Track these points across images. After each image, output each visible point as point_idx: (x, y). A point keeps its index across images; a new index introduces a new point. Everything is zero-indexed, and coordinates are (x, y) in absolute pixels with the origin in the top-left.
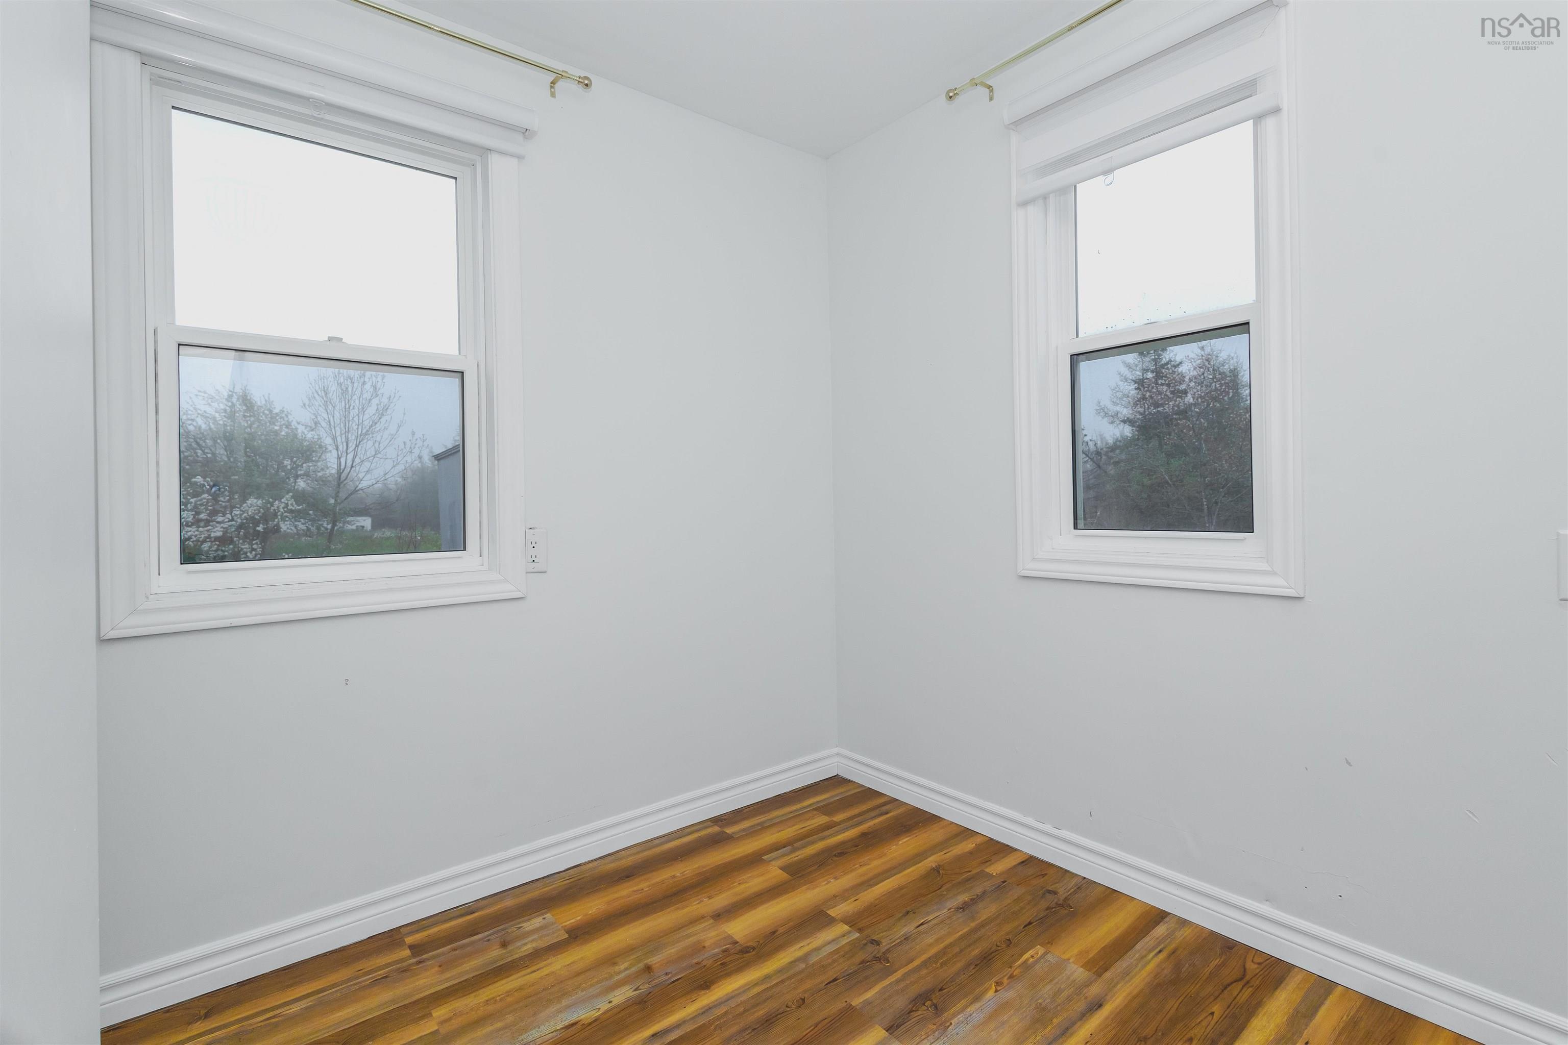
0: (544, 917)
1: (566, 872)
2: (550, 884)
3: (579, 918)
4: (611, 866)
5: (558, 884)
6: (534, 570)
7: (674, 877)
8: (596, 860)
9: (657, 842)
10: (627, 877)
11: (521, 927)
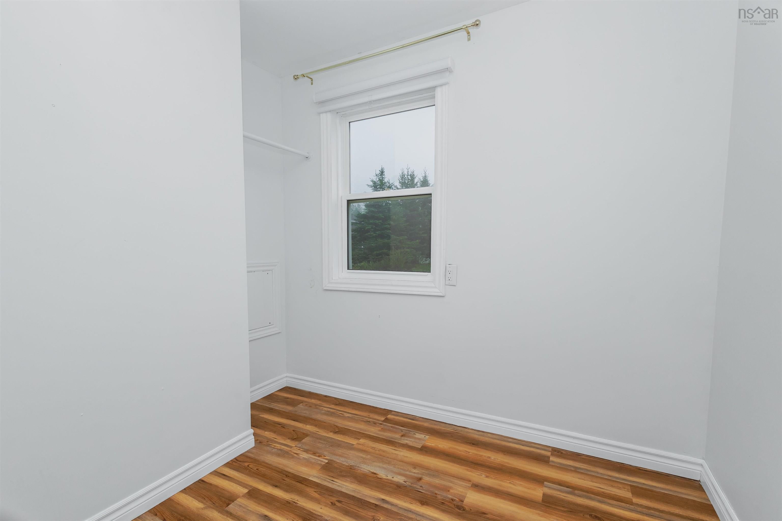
0: (426, 436)
1: (459, 427)
2: (447, 428)
3: (433, 445)
4: (476, 436)
5: (449, 429)
6: (449, 284)
7: (490, 457)
8: (475, 430)
9: (510, 440)
10: (473, 444)
11: (415, 434)
